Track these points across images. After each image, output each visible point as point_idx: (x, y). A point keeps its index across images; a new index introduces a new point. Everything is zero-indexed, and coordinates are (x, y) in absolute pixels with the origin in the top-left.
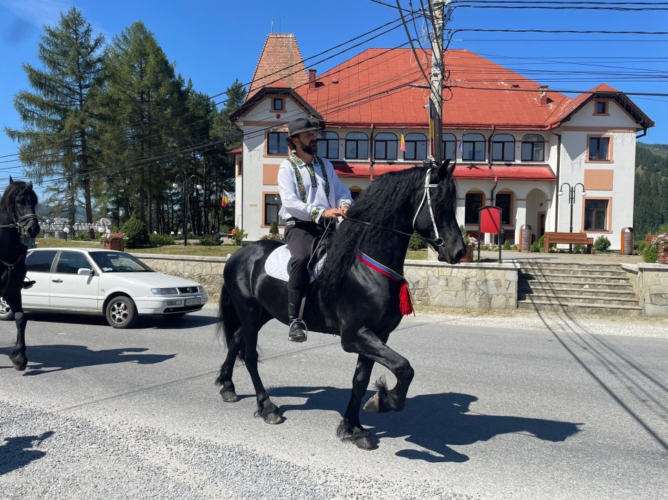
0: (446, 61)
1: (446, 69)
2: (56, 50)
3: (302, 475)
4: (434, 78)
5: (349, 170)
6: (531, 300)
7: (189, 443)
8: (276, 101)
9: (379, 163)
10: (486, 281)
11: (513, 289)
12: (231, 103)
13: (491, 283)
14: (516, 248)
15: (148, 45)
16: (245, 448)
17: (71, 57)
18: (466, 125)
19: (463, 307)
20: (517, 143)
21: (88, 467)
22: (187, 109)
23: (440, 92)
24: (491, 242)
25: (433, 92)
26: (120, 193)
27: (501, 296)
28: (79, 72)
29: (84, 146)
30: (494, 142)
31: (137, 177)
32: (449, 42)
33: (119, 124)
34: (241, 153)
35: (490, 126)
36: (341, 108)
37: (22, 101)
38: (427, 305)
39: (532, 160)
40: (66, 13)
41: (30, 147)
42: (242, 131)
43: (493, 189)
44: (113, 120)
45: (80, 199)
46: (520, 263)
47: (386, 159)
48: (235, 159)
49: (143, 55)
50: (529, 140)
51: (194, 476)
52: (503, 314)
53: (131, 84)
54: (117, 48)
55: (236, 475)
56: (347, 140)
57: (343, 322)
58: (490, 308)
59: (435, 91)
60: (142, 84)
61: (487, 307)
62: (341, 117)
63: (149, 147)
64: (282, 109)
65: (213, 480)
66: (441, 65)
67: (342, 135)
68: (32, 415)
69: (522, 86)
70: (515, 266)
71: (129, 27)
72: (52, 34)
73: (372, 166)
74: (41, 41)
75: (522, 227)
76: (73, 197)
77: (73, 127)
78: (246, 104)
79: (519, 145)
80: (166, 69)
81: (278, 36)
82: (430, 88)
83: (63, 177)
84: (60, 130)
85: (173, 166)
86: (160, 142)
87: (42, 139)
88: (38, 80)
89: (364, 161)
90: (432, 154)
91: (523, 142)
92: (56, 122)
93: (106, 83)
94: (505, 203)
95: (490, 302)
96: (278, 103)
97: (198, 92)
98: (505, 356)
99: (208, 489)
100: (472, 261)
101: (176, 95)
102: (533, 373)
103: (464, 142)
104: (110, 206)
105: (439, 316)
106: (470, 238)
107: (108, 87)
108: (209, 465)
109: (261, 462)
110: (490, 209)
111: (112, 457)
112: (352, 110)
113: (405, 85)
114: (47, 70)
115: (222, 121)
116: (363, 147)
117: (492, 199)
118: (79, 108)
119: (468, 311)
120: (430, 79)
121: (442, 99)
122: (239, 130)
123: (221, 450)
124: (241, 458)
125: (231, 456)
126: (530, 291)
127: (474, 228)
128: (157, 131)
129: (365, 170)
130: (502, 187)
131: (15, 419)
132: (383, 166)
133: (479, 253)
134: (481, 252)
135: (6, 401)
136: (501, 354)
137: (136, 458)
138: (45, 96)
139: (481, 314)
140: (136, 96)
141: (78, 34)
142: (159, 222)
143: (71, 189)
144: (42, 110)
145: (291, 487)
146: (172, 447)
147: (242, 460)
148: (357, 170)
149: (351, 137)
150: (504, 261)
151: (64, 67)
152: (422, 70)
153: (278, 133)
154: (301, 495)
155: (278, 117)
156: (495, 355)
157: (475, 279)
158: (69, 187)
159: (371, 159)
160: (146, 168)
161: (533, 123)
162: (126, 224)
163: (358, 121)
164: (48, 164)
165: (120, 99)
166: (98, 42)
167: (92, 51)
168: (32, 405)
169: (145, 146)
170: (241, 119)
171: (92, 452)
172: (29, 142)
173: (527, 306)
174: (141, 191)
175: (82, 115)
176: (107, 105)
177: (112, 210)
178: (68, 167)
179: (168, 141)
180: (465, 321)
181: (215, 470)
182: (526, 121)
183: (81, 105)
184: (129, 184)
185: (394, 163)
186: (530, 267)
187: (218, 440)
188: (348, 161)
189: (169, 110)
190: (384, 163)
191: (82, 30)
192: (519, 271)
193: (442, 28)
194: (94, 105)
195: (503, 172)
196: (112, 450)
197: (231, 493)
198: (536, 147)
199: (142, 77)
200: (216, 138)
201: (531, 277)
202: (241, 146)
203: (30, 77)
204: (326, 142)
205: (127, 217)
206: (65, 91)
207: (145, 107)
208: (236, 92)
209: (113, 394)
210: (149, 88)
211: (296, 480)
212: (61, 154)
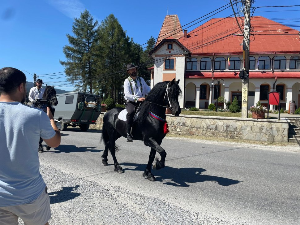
0: (251, 22)
1: (251, 26)
2: (79, 28)
3: (186, 214)
4: (245, 31)
5: (202, 75)
6: (296, 138)
7: (137, 195)
8: (169, 45)
9: (216, 72)
10: (272, 128)
11: (286, 133)
12: (149, 47)
13: (274, 129)
14: (287, 112)
15: (115, 24)
16: (160, 200)
17: (85, 31)
18: (260, 52)
19: (259, 141)
20: (287, 60)
21: (96, 202)
22: (131, 51)
23: (248, 37)
24: (273, 109)
25: (245, 37)
26: (103, 87)
27: (279, 136)
28: (88, 37)
29: (90, 67)
30: (275, 60)
31: (110, 80)
32: (253, 13)
33: (103, 58)
34: (153, 69)
35: (273, 52)
36: (199, 47)
37: (66, 50)
38: (241, 139)
39: (295, 68)
40: (83, 13)
41: (69, 68)
42: (154, 59)
43: (275, 83)
44: (101, 56)
45: (88, 90)
46: (290, 119)
47: (220, 69)
48: (150, 71)
49: (113, 28)
50: (294, 59)
51: (139, 209)
52: (281, 145)
53: (108, 41)
54: (103, 26)
55: (157, 211)
56: (201, 61)
57: (144, 135)
58: (274, 142)
59: (246, 37)
60: (113, 41)
61: (272, 141)
62: (199, 51)
63: (115, 67)
64: (171, 49)
65: (148, 212)
66: (249, 24)
67: (199, 59)
68: (74, 178)
69: (290, 32)
70: (287, 121)
71: (108, 17)
72: (78, 21)
73: (213, 73)
74: (73, 25)
75: (290, 102)
76: (85, 89)
77: (86, 60)
78: (156, 47)
79: (288, 61)
80: (122, 34)
81: (170, 16)
82: (244, 35)
83: (81, 81)
84: (81, 61)
85: (125, 75)
86: (120, 65)
87: (74, 65)
88: (72, 41)
89: (209, 71)
90: (244, 67)
91: (290, 60)
92: (79, 58)
93: (98, 41)
94: (281, 90)
95: (274, 139)
96: (170, 46)
97: (135, 43)
98: (283, 165)
99: (146, 216)
100: (264, 118)
101: (126, 45)
102: (298, 175)
103: (259, 60)
104: (99, 93)
105: (247, 145)
106: (264, 107)
107: (99, 43)
108: (146, 205)
109: (167, 206)
110: (274, 93)
111: (106, 198)
112: (204, 48)
113: (231, 35)
114: (75, 37)
115: (145, 55)
116: (209, 64)
117: (274, 88)
118: (88, 52)
119: (262, 143)
120: (244, 31)
121: (249, 40)
122: (152, 59)
123: (150, 199)
124: (159, 203)
125: (154, 202)
126: (295, 134)
127: (266, 102)
128: (118, 61)
129: (210, 75)
130: (279, 82)
131: (68, 180)
132: (218, 73)
133: (268, 114)
134: (269, 114)
135: (64, 172)
136: (281, 165)
137: (115, 199)
138: (75, 47)
139: (269, 144)
140: (110, 46)
141: (88, 21)
142: (119, 99)
143: (85, 86)
144: (74, 53)
145: (182, 219)
146: (129, 196)
147: (159, 204)
148: (206, 75)
149: (203, 60)
150: (281, 118)
151: (82, 35)
152: (240, 27)
153: (170, 59)
154: (186, 223)
155: (170, 52)
156: (278, 164)
157: (266, 127)
158: (84, 85)
159: (213, 70)
160: (114, 76)
161: (296, 50)
162: (106, 100)
163: (207, 52)
164: (76, 75)
165: (104, 48)
166: (95, 24)
167: (93, 28)
168: (74, 174)
169: (114, 67)
170: (154, 54)
171: (98, 195)
172: (69, 66)
173: (293, 141)
174: (112, 86)
175: (89, 54)
176: (99, 50)
177: (100, 94)
178: (84, 77)
179: (123, 65)
180: (261, 147)
181: (148, 208)
182: (293, 50)
183: (89, 50)
184: (107, 83)
185: (224, 71)
186: (295, 122)
187: (148, 195)
188: (202, 71)
189: (123, 52)
190: (219, 71)
191: (89, 19)
192: (289, 124)
193: (250, 7)
194: (94, 50)
195: (280, 74)
196: (106, 195)
197: (156, 218)
198: (297, 62)
199: (113, 38)
200: (143, 63)
201: (296, 127)
202: (154, 66)
203: (69, 40)
204: (191, 62)
205: (106, 97)
206: (83, 45)
207: (114, 50)
208: (151, 42)
209: (105, 172)
210: (115, 42)
211: (184, 216)
212: (81, 71)
